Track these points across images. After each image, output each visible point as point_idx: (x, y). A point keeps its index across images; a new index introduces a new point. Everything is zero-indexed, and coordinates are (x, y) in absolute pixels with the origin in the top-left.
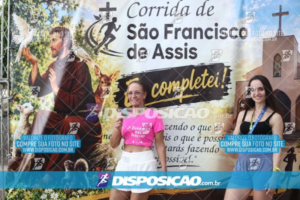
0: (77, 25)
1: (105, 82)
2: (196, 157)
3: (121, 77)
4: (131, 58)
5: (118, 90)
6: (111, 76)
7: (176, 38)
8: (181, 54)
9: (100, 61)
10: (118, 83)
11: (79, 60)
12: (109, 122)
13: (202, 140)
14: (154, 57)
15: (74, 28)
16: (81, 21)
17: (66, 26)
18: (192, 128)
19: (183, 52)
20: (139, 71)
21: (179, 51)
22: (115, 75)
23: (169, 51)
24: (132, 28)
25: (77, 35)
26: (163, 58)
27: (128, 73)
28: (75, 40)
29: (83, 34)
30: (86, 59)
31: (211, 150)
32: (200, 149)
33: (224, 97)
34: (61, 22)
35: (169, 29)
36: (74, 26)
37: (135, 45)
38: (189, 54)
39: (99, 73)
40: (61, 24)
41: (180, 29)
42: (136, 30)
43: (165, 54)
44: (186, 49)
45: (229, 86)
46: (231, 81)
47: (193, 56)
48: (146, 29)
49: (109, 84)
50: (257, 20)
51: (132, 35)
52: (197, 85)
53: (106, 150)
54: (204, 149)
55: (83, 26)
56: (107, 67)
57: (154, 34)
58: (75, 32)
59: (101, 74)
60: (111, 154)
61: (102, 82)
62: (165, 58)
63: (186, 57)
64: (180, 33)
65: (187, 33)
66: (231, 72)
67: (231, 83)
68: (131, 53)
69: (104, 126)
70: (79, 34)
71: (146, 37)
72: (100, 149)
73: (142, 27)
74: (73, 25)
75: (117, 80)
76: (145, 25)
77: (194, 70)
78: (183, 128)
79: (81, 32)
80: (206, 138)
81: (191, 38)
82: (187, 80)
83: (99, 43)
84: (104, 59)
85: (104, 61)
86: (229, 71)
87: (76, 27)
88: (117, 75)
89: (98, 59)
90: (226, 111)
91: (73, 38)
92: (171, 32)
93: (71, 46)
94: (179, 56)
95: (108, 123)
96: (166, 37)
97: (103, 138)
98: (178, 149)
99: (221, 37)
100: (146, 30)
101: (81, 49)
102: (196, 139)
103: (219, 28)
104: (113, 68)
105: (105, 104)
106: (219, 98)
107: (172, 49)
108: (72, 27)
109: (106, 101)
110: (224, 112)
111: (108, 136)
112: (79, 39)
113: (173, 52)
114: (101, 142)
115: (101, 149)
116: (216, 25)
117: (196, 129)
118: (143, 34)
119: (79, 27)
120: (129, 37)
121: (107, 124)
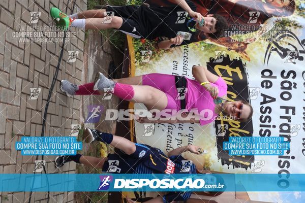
0: (296, 23)
1: (239, 47)
2: (163, 130)
3: (243, 63)
4: (263, 72)
5: (231, 59)
6: (245, 53)
7: (281, 117)
8: (264, 121)
9: (260, 43)
10: (238, 59)
11: (262, 24)
12: (200, 50)
13: (179, 138)
14: (262, 95)
15: (293, 19)
16: (301, 26)
17: (296, 12)
18: (191, 129)
19: (267, 123)
20: (249, 80)
21: (268, 119)
22: (246, 57)
23: (268, 110)
24: (292, 75)
25: (287, 22)
26: (262, 103)
27: (248, 69)
28: (281, 20)
29: (287, 28)
30: (263, 29)
31: (169, 146)
32: (170, 134)
33: (220, 160)
34: (300, 7)
35: (290, 111)
36: (296, 20)
37: (275, 77)
38: (264, 129)
39: (248, 42)
40: (298, 7)
41: (290, 121)
42: (290, 79)
43: (265, 106)
44: (269, 126)
45: (231, 166)
46: (235, 168)
47: (263, 133)
48: (291, 89)
49: (237, 51)
50: (296, 198)
51: (285, 75)
52: (233, 136)
54: (170, 139)
55: (295, 28)
56: (254, 50)
57: (286, 96)
58: (290, 19)
59: (248, 43)
61: (239, 45)
62: (262, 105)
63: (261, 126)
64: (286, 121)
65: (285, 128)
66: (244, 169)
67: (234, 168)
68: (267, 73)
69: (197, 45)
70: (288, 24)
71: (283, 88)
73: (293, 85)
74: (297, 18)
75: (241, 58)
76: (295, 87)
77: (248, 133)
79: (290, 26)
80: (181, 141)
81: (280, 131)
82: (239, 126)
83: (279, 43)
84: (262, 46)
85: (260, 47)
86: (246, 167)
87: (295, 21)
88: (246, 59)
89: (262, 41)
90: (207, 162)
91: (284, 18)
92: (287, 112)
93: (276, 16)
94: (263, 119)
95: (200, 49)
96: (282, 107)
99: (280, 162)
100: (289, 88)
101: (273, 26)
102: (180, 131)
103: (290, 160)
104: (253, 55)
105: (218, 46)
106: (219, 156)
107: (270, 113)
108: (294, 18)
109: (221, 48)
110: (205, 160)
111: (187, 48)
112: (283, 23)
113: (267, 114)
116: (293, 158)
117: (191, 132)
118: (286, 85)
119: (295, 23)
120: (283, 72)
121: (198, 47)
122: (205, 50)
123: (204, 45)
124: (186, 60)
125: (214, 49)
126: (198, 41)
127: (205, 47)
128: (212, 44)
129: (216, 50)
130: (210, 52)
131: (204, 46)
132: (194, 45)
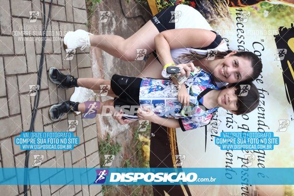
12: (263, 17)
13: (244, 155)
32: (230, 151)
53: (219, 14)
54: (230, 158)
60: (215, 23)
69: (256, 8)
72: (220, 4)
78: (261, 126)
95: (261, 14)
97: (238, 8)
98: (229, 120)
105: (290, 7)
114: (231, 6)
115: (220, 7)
121: (259, 12)
122: (269, 17)
123: (268, 7)
124: (241, 34)
125: (284, 13)
126: (258, 2)
127: (269, 10)
128: (280, 6)
129: (288, 14)
130: (278, 18)
131: (267, 10)
132: (252, 9)
